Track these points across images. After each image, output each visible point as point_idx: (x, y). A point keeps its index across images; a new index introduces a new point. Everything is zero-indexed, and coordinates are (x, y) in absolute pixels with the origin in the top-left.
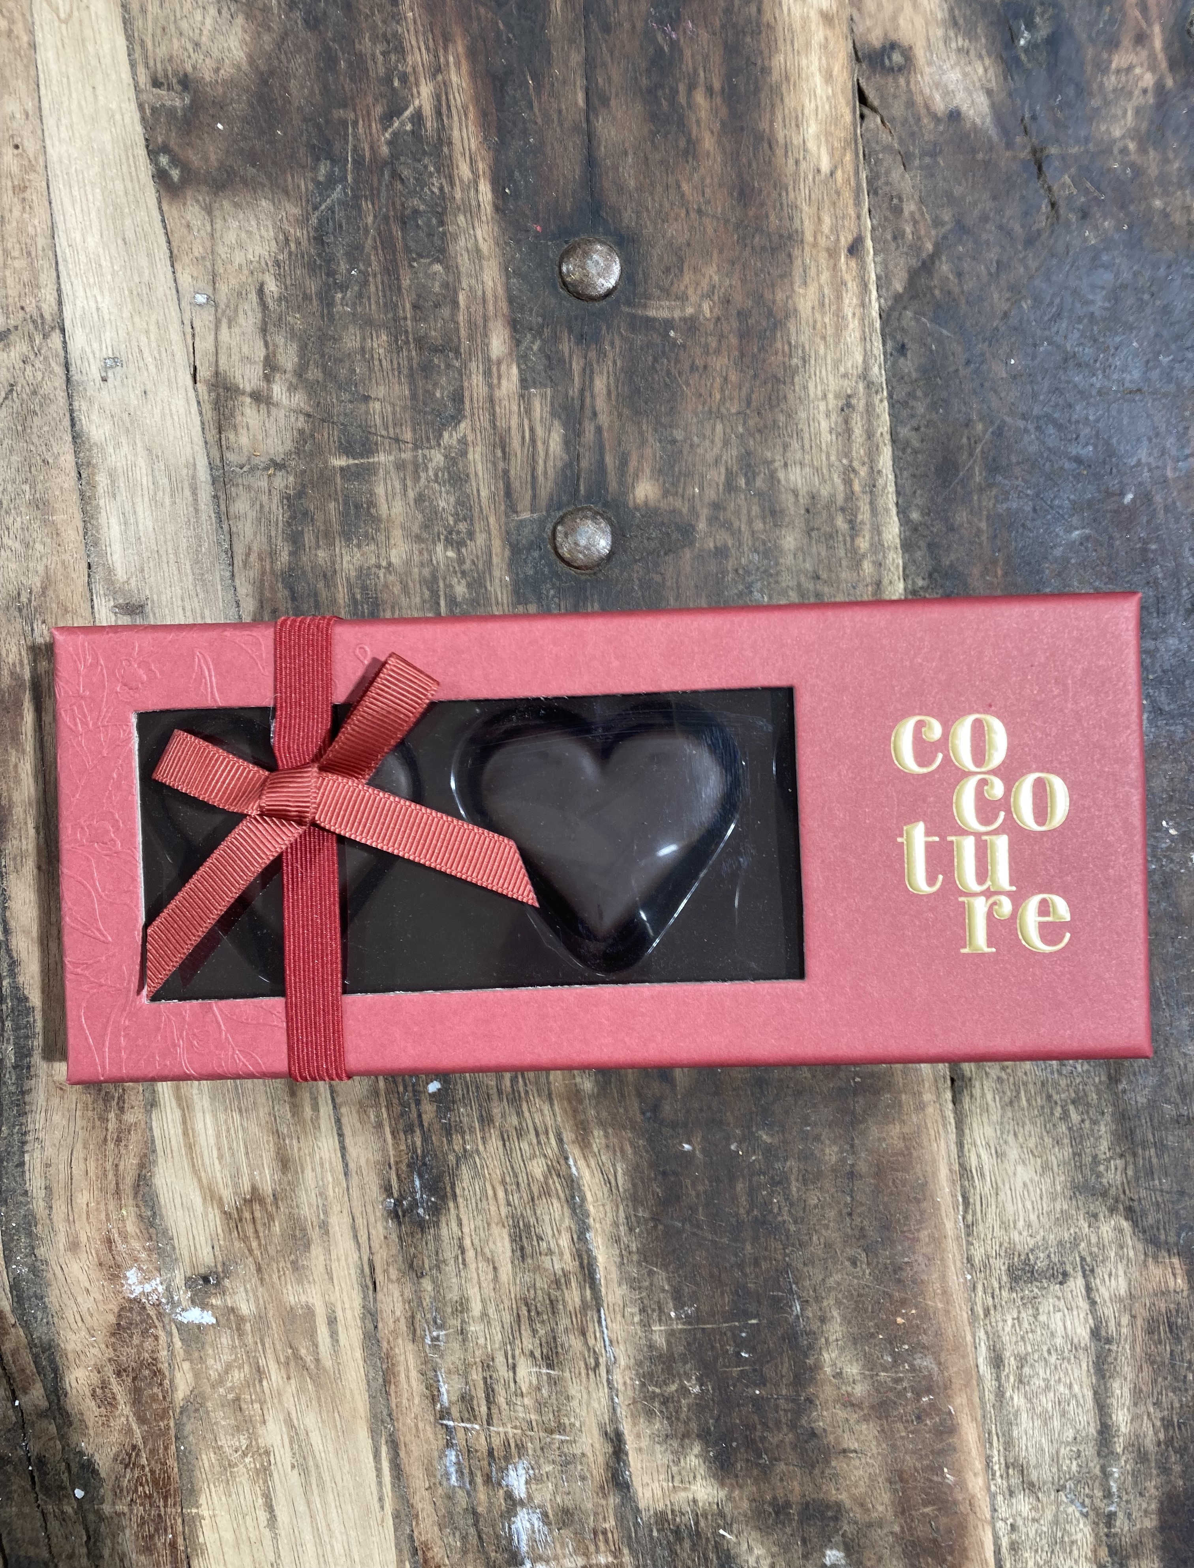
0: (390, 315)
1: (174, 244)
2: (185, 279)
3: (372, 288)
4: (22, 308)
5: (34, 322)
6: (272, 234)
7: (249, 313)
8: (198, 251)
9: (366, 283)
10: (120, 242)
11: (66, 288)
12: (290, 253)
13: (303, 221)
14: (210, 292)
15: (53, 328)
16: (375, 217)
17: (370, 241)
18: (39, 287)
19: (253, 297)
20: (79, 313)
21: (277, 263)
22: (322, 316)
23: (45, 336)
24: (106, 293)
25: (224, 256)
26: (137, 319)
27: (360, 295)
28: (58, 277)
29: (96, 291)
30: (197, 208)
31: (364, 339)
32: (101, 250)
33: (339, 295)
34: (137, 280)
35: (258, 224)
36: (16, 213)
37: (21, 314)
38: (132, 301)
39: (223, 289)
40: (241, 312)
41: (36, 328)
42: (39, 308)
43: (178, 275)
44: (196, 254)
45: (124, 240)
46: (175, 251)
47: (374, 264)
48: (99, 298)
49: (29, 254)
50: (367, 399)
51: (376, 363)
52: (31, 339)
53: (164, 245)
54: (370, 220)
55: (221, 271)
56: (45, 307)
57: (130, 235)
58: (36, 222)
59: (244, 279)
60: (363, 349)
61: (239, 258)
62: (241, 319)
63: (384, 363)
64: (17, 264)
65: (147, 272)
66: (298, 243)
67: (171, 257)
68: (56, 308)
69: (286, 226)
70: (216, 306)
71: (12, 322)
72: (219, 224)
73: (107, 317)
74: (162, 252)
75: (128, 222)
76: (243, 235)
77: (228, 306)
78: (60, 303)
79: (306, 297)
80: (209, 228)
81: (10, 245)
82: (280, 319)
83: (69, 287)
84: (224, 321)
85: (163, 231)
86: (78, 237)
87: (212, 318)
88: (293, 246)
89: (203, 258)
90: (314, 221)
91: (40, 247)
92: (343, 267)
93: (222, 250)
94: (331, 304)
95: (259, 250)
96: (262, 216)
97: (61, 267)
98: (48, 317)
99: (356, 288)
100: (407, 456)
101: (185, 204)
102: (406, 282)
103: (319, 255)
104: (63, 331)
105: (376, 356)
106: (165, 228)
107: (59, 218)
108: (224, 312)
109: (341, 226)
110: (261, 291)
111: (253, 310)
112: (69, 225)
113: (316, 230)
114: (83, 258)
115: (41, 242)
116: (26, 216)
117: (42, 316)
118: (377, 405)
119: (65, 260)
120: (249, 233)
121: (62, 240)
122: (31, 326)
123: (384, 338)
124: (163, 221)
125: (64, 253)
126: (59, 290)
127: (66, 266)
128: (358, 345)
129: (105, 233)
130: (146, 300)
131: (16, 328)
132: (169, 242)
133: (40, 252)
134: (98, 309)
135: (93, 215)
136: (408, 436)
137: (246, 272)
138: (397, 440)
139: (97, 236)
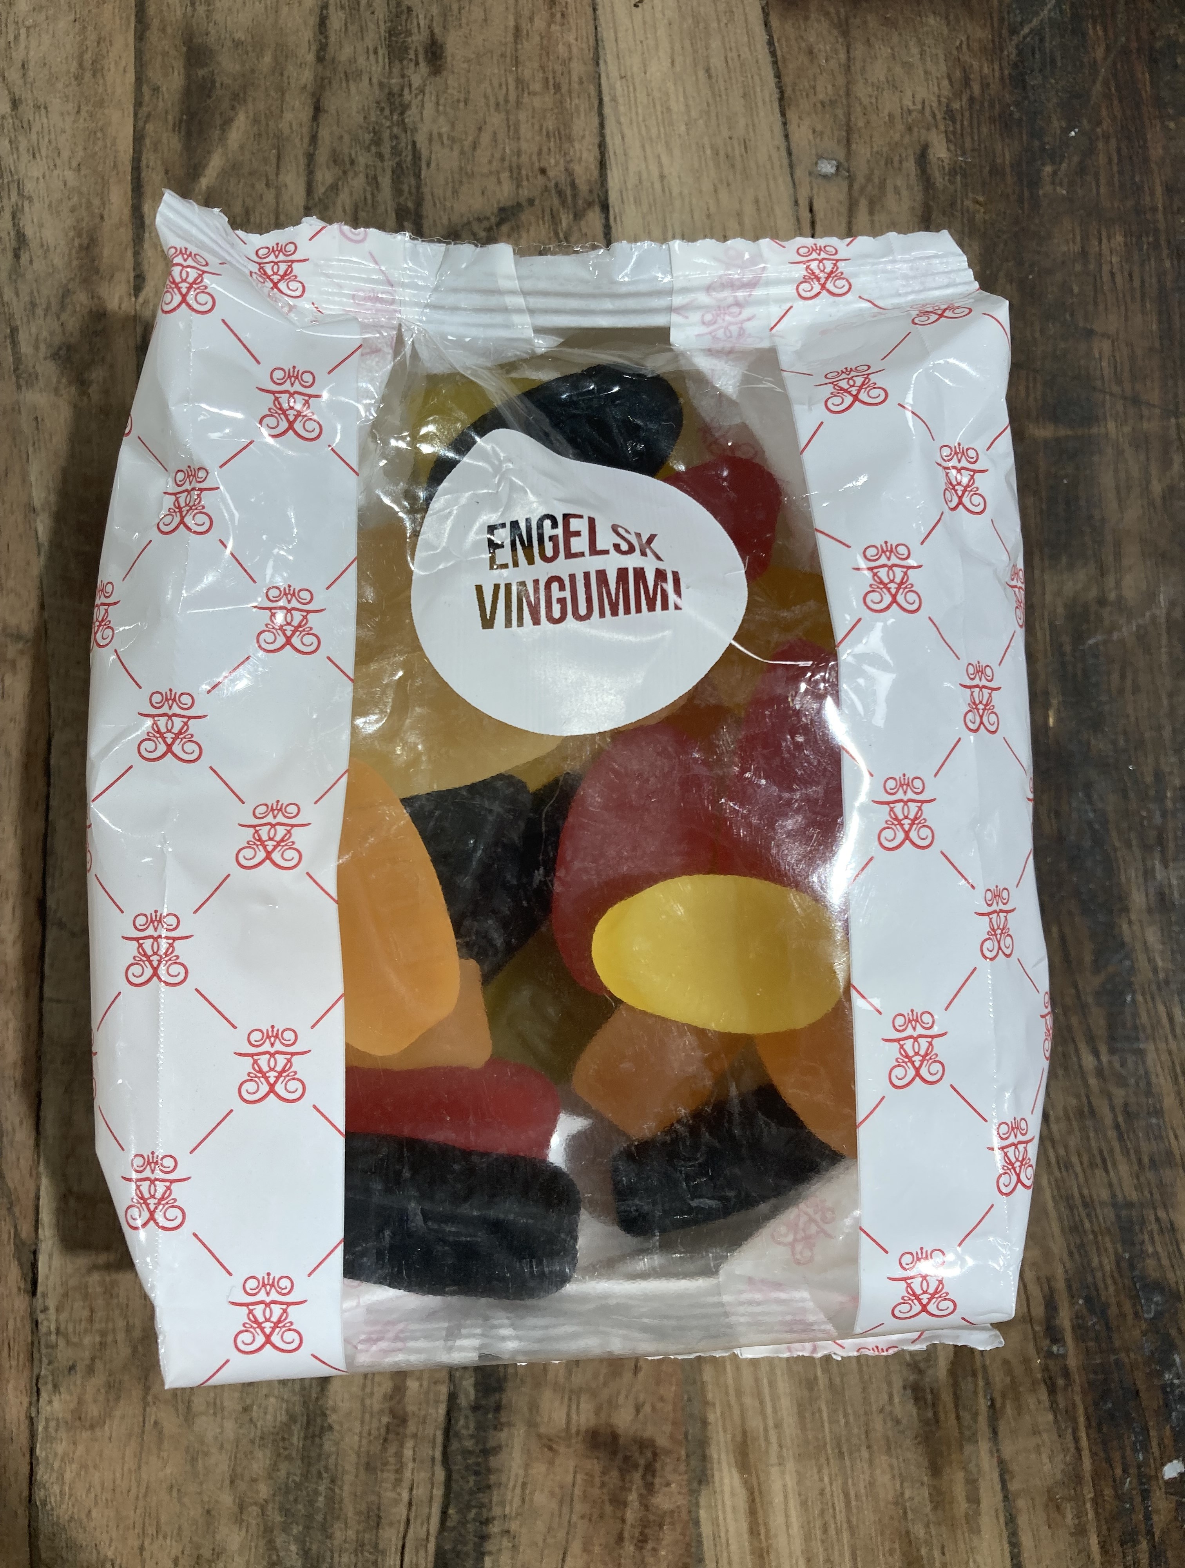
0: (1130, 203)
1: (787, 80)
2: (801, 134)
3: (1102, 159)
4: (543, 171)
5: (560, 193)
6: (943, 67)
7: (904, 193)
8: (825, 89)
9: (1091, 151)
10: (701, 74)
11: (613, 142)
12: (972, 99)
13: (994, 50)
14: (841, 155)
15: (590, 204)
16: (1108, 49)
17: (1098, 87)
18: (570, 139)
19: (910, 165)
20: (632, 181)
21: (950, 115)
22: (1021, 201)
23: (578, 216)
24: (677, 152)
25: (866, 101)
26: (723, 195)
27: (1082, 170)
28: (602, 125)
29: (661, 149)
30: (825, 25)
31: (1085, 238)
32: (670, 85)
33: (1048, 169)
34: (725, 133)
35: (922, 53)
36: (540, 23)
37: (541, 180)
38: (717, 165)
39: (863, 152)
40: (889, 188)
41: (563, 203)
42: (569, 172)
43: (792, 128)
44: (821, 96)
45: (708, 70)
46: (788, 92)
47: (1106, 123)
48: (665, 160)
49: (557, 87)
50: (1090, 333)
51: (1106, 277)
52: (555, 219)
53: (771, 80)
54: (1100, 52)
55: (861, 124)
56: (578, 169)
57: (717, 63)
58: (571, 39)
59: (897, 137)
60: (1084, 253)
61: (890, 103)
62: (890, 200)
63: (1119, 278)
64: (537, 102)
65: (742, 122)
66: (985, 86)
67: (781, 99)
68: (596, 173)
69: (966, 58)
70: (851, 179)
71: (525, 193)
72: (859, 50)
73: (675, 191)
74: (766, 90)
75: (715, 44)
76: (898, 69)
77: (869, 179)
78: (603, 165)
79: (996, 171)
80: (843, 56)
81: (527, 73)
82: (953, 204)
83: (618, 140)
84: (863, 203)
85: (769, 59)
86: (634, 63)
87: (843, 196)
88: (976, 88)
89: (832, 103)
90: (1011, 50)
91: (575, 78)
92: (1057, 124)
93: (861, 91)
94: (1034, 183)
95: (922, 93)
96: (929, 41)
97: (607, 110)
98: (583, 187)
99: (1076, 159)
100: (1151, 426)
101: (806, 18)
102: (1156, 152)
103: (1018, 104)
104: (605, 207)
105: (1106, 269)
106: (773, 54)
107: (607, 34)
108: (863, 189)
109: (1053, 61)
110: (922, 157)
111: (909, 187)
112: (622, 45)
113: (1015, 66)
114: (642, 97)
115: (578, 68)
116: (554, 28)
117: (573, 185)
118: (1106, 345)
119: (614, 99)
120: (908, 67)
121: (610, 68)
122: (556, 202)
123: (1120, 238)
124: (771, 43)
125: (612, 87)
126: (602, 146)
127: (616, 109)
128: (1077, 248)
129: (679, 60)
130: (739, 166)
131: (531, 202)
132: (778, 76)
133: (575, 86)
134: (662, 177)
135: (662, 32)
136: (1154, 396)
137: (900, 127)
138: (1136, 401)
139: (666, 63)
